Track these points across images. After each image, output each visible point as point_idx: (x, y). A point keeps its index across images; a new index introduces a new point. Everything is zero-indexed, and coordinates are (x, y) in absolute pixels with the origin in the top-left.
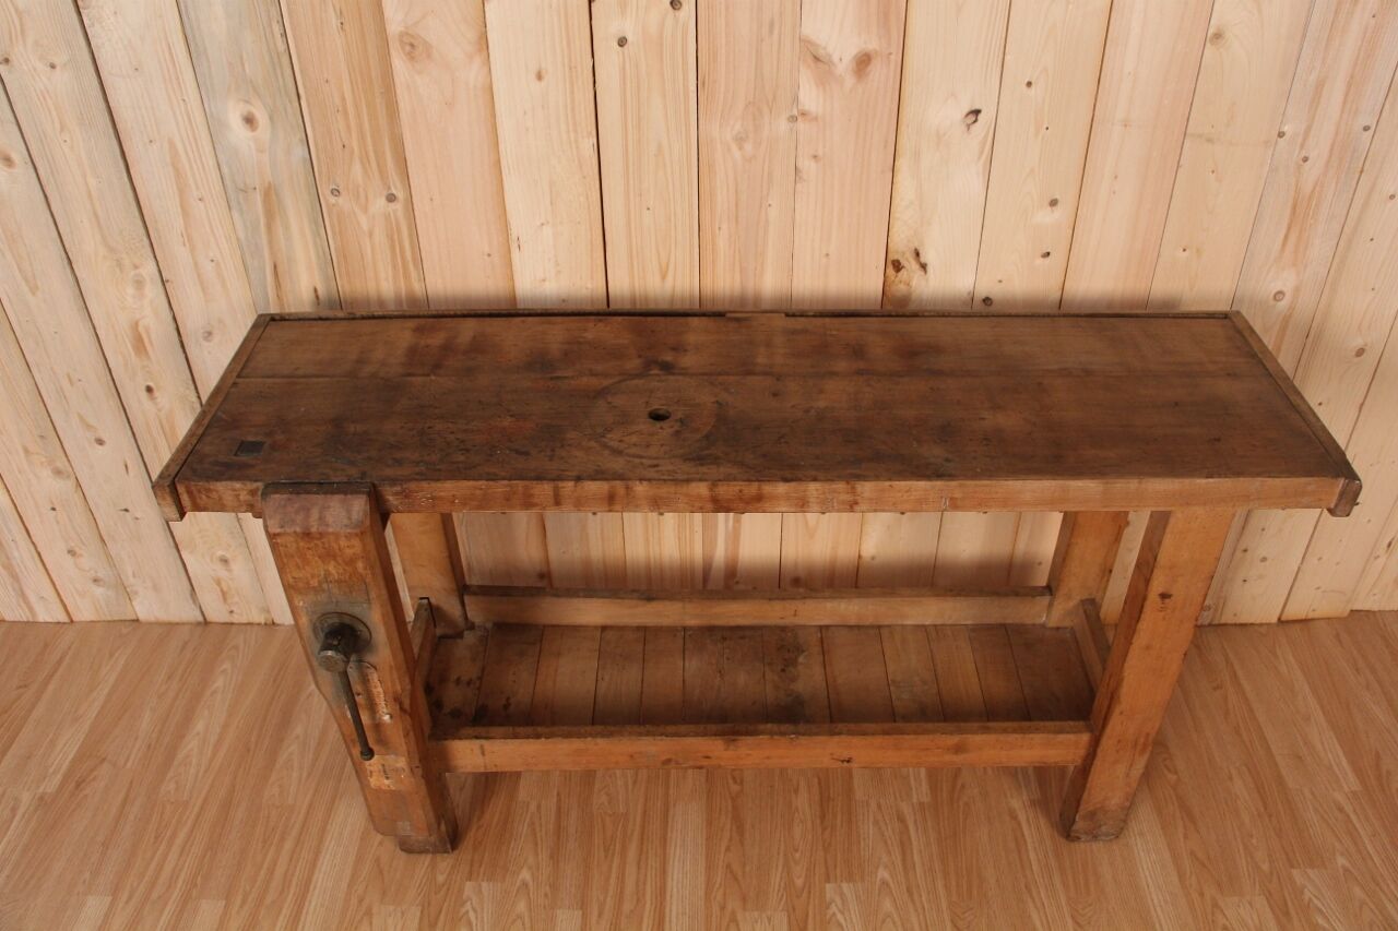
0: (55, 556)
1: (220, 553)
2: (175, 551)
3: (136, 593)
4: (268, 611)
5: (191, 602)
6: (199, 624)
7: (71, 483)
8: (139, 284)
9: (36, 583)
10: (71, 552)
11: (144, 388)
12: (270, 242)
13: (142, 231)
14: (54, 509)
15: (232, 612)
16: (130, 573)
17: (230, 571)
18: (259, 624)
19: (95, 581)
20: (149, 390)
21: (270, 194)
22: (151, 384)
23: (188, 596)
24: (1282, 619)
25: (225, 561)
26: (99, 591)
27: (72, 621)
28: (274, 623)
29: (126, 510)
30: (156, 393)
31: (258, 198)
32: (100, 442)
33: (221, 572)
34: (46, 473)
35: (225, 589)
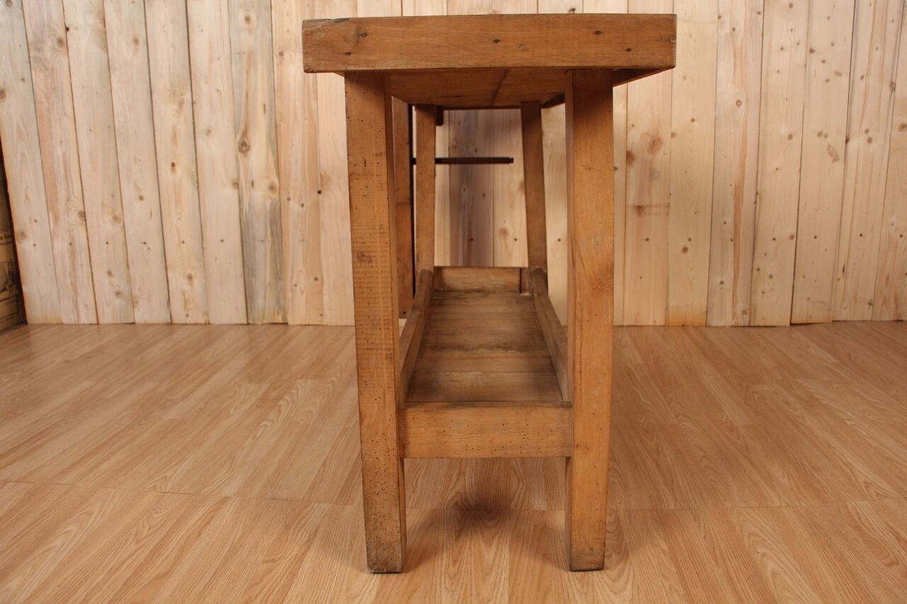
0: (100, 275)
1: (189, 272)
2: (164, 270)
3: (137, 302)
4: (208, 315)
5: (166, 308)
6: (168, 324)
7: (121, 225)
8: (181, 104)
9: (85, 296)
10: (110, 273)
11: (170, 164)
12: (247, 80)
13: (188, 76)
14: (107, 243)
15: (187, 315)
16: (137, 288)
17: (192, 285)
18: (201, 324)
19: (118, 294)
20: (173, 165)
21: (251, 56)
22: (175, 161)
23: (166, 303)
24: (793, 322)
25: (190, 277)
26: (117, 301)
27: (98, 324)
28: (209, 324)
29: (145, 243)
30: (176, 167)
31: (245, 57)
32: (141, 198)
33: (187, 287)
34: (108, 218)
35: (187, 298)
